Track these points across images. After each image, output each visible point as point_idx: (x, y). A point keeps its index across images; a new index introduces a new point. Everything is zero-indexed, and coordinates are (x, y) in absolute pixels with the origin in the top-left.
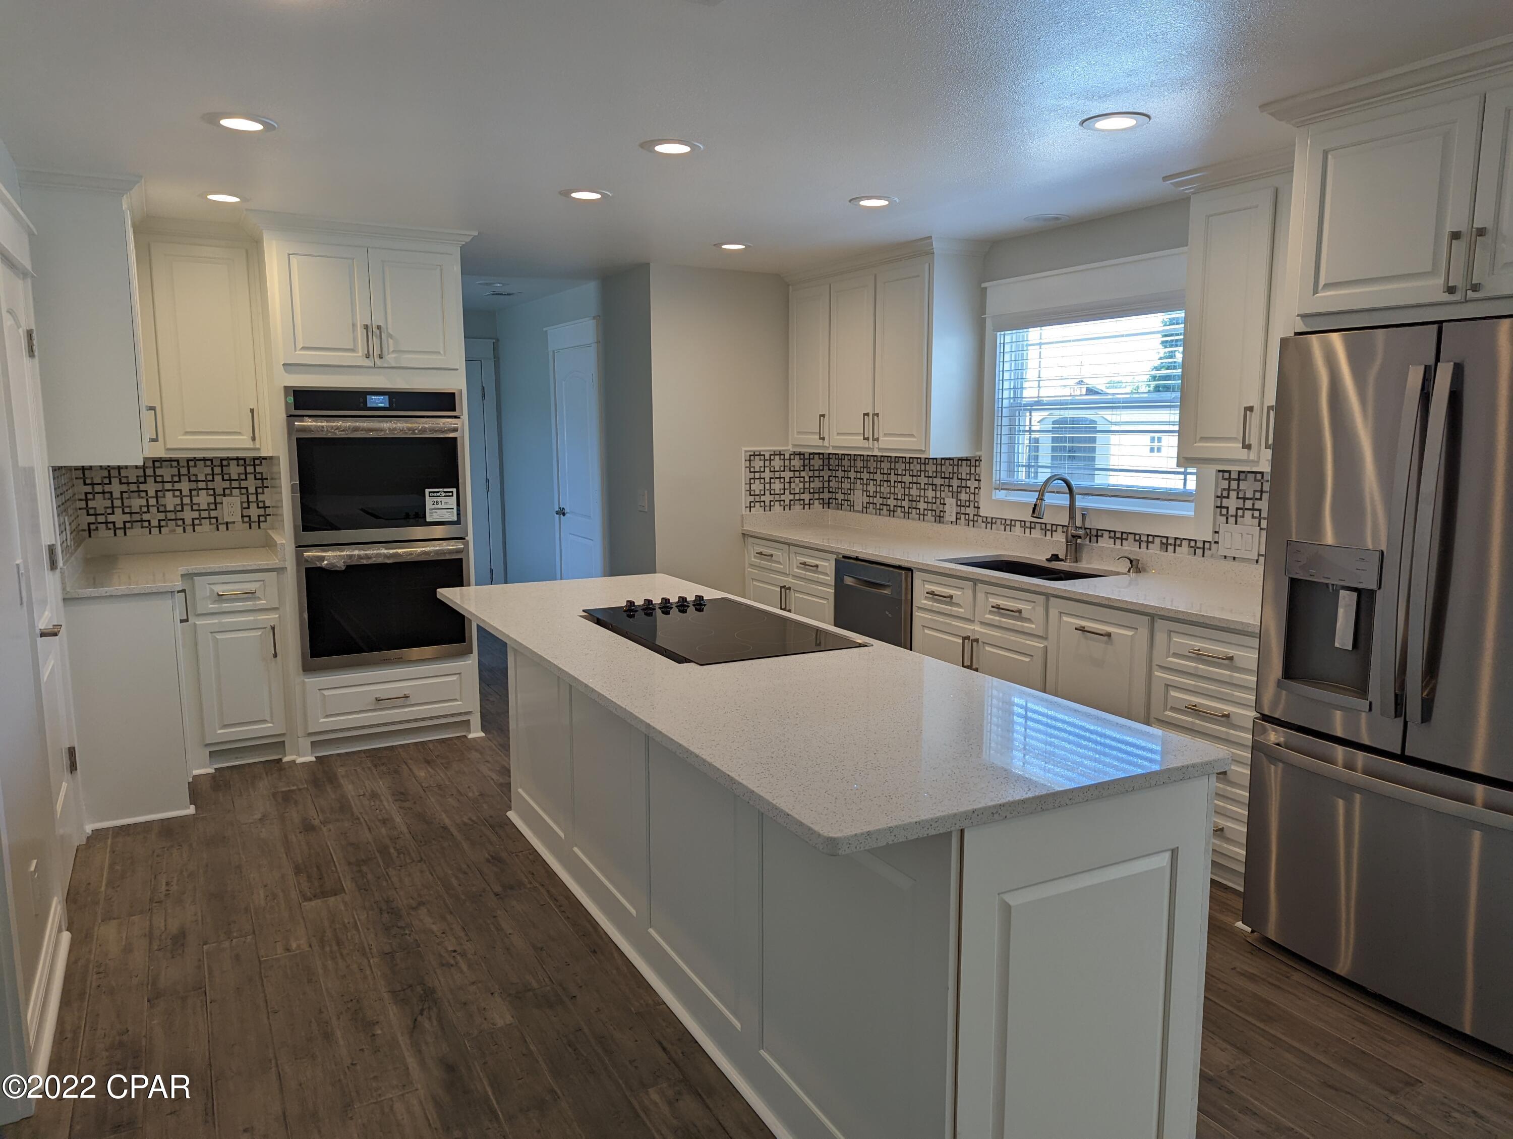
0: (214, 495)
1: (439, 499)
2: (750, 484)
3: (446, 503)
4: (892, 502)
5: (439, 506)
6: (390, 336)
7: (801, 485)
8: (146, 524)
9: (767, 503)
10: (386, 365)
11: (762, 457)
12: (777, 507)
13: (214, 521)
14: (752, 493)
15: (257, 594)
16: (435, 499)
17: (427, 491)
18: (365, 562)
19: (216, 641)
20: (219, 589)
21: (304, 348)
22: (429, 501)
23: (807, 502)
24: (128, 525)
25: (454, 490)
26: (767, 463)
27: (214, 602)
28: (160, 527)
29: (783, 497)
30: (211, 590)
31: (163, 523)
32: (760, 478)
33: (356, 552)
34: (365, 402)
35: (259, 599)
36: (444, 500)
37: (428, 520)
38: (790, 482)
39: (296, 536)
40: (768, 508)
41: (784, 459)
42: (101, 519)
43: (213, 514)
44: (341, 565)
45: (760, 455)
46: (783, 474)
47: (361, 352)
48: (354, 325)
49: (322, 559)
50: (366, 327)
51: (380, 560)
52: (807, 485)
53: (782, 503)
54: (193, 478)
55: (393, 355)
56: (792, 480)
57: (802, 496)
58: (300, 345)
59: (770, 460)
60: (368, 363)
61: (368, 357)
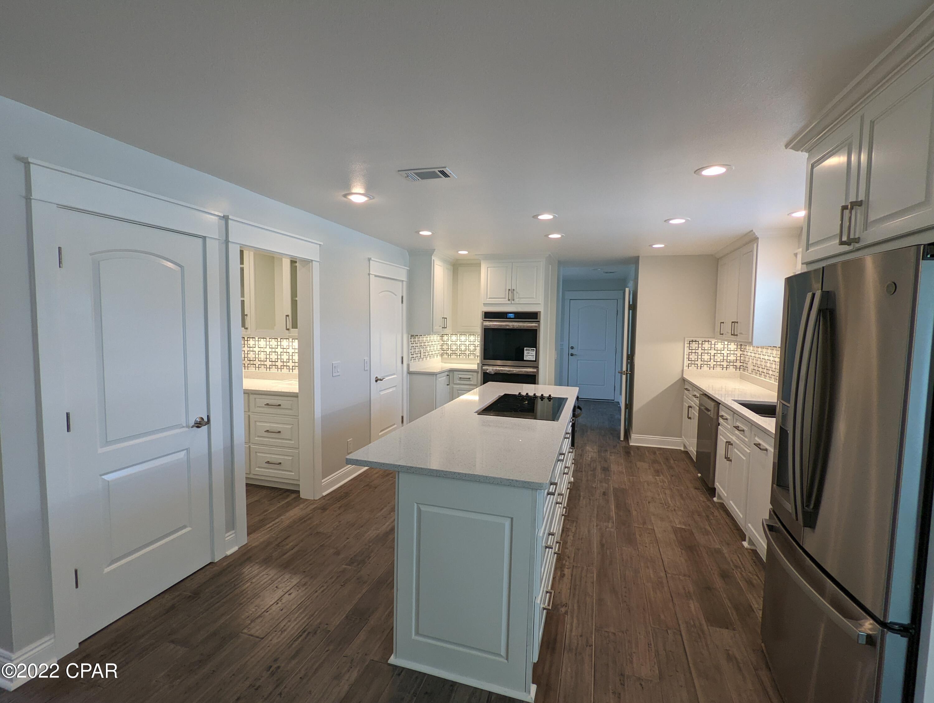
0: (475, 347)
1: (529, 352)
2: (689, 355)
3: (532, 353)
4: (760, 370)
5: (529, 354)
6: (517, 293)
7: (722, 358)
8: (456, 354)
9: (699, 365)
10: (515, 303)
11: (697, 343)
12: (705, 368)
13: (474, 355)
14: (690, 359)
15: (471, 379)
16: (528, 352)
17: (525, 348)
18: (501, 372)
19: (458, 393)
20: (460, 376)
21: (489, 298)
22: (525, 352)
23: (725, 366)
24: (452, 354)
25: (535, 349)
26: (700, 346)
27: (459, 380)
28: (460, 355)
29: (709, 363)
30: (458, 376)
31: (460, 354)
32: (695, 353)
33: (498, 368)
34: (507, 316)
35: (471, 381)
36: (531, 352)
37: (525, 359)
38: (714, 356)
39: (482, 362)
40: (699, 368)
41: (711, 344)
42: (445, 352)
43: (474, 353)
44: (493, 373)
45: (696, 341)
46: (710, 351)
47: (507, 299)
48: (506, 290)
49: (487, 370)
50: (509, 290)
51: (505, 372)
52: (725, 358)
53: (709, 366)
54: (470, 341)
55: (517, 300)
56: (715, 355)
57: (722, 363)
58: (488, 297)
59: (702, 344)
60: (509, 302)
61: (509, 300)
